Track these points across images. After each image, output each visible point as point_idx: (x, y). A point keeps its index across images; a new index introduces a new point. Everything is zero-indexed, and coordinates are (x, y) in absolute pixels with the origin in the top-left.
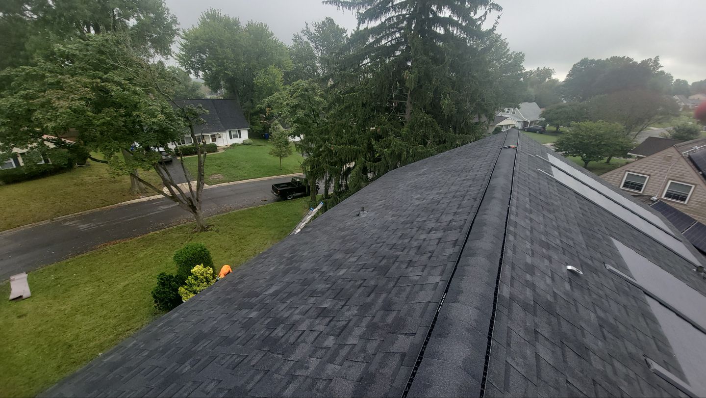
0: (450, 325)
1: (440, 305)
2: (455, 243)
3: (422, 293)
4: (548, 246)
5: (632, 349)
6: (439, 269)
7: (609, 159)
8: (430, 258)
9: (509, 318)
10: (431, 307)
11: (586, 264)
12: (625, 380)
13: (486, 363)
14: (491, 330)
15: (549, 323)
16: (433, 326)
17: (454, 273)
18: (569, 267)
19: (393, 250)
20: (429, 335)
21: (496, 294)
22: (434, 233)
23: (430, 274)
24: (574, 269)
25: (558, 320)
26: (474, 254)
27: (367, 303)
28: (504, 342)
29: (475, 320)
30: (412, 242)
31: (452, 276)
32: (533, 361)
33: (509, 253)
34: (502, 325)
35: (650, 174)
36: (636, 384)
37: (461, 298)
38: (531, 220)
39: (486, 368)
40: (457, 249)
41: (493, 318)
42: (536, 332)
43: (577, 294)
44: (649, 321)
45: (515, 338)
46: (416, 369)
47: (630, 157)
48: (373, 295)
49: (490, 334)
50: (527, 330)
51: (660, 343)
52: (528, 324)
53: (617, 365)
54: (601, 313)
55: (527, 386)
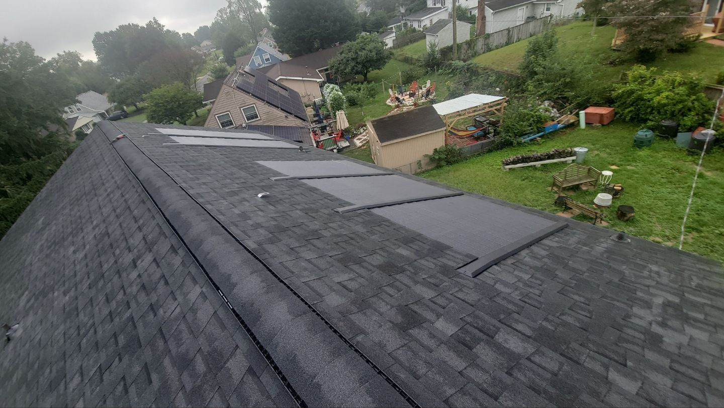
0: (252, 305)
1: (227, 303)
2: (173, 249)
3: (199, 314)
4: (234, 193)
5: (326, 212)
6: (188, 281)
7: (196, 113)
8: (167, 283)
9: (274, 257)
10: (221, 313)
11: (263, 186)
12: (341, 229)
13: (299, 297)
14: (276, 276)
15: (290, 237)
16: (243, 322)
17: (205, 271)
18: (260, 195)
19: (117, 320)
20: (248, 330)
21: (250, 252)
22: (142, 261)
23: (185, 295)
24: (263, 194)
25: (290, 230)
26: (201, 242)
27: (159, 389)
28: (289, 274)
29: (261, 282)
30: (128, 291)
31: (207, 273)
32: (310, 266)
33: (221, 218)
34: (275, 265)
35: (228, 110)
36: (345, 226)
37: (234, 279)
38: (204, 184)
39: (302, 300)
40: (182, 252)
41: (268, 268)
42: (292, 249)
43: (280, 207)
44: (315, 192)
45: (289, 265)
46: (272, 362)
47: (206, 105)
48: (154, 377)
49: (279, 279)
50: (288, 253)
51: (329, 198)
52: (284, 250)
53: (331, 225)
54: (299, 207)
55: (324, 281)
